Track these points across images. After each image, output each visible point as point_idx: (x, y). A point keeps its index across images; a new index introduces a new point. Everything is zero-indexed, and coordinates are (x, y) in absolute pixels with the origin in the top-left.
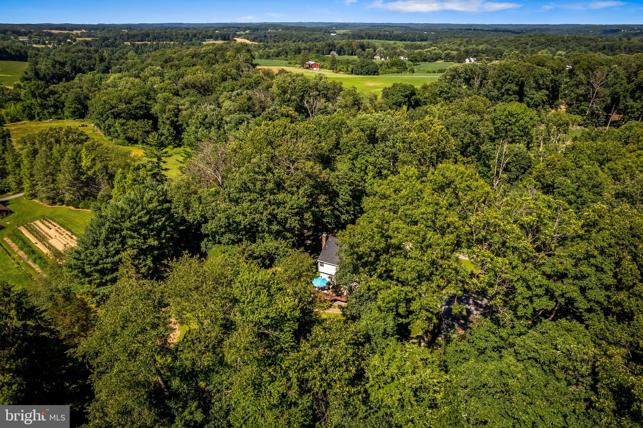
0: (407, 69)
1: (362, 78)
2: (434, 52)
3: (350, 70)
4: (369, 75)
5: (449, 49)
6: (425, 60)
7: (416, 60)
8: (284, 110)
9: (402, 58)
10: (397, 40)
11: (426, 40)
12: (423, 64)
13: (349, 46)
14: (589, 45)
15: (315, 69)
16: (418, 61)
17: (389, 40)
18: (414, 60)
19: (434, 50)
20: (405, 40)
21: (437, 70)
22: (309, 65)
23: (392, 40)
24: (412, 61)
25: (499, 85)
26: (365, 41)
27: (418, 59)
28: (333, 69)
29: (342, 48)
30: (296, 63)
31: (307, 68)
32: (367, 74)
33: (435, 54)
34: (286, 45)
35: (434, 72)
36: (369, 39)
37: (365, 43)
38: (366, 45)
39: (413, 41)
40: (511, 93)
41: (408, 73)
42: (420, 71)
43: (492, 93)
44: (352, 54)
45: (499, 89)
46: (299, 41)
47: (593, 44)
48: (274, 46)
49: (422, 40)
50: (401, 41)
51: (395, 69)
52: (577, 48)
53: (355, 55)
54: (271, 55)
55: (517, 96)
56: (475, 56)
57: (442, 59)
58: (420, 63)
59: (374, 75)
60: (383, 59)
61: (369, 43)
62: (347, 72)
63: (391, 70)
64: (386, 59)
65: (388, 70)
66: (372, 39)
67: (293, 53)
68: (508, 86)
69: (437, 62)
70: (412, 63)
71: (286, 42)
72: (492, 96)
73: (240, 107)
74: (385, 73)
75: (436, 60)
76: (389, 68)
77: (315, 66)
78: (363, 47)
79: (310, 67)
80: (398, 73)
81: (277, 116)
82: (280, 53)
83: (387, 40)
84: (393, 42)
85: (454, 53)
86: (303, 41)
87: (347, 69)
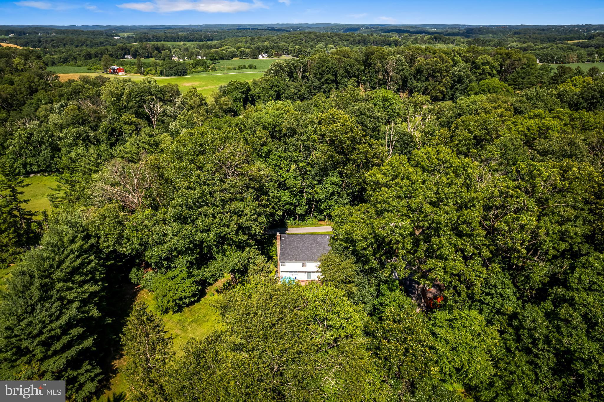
0: (208, 67)
1: (176, 79)
2: (229, 50)
3: (159, 72)
4: (179, 75)
5: (241, 47)
6: (222, 58)
7: (215, 59)
8: (126, 118)
9: (200, 57)
10: (184, 41)
11: (212, 40)
12: (221, 62)
13: (144, 49)
14: (348, 40)
15: (120, 73)
16: (217, 60)
17: (177, 41)
18: (213, 59)
19: (228, 48)
20: (192, 41)
21: (237, 68)
22: (114, 70)
23: (180, 41)
24: (211, 60)
25: (319, 76)
26: (159, 43)
27: (217, 58)
28: (141, 73)
29: (136, 51)
30: (97, 69)
31: (111, 73)
32: (177, 74)
33: (231, 52)
34: (70, 50)
35: (235, 69)
36: (157, 41)
37: (159, 45)
38: (161, 47)
39: (200, 41)
40: (329, 82)
41: (211, 72)
42: (220, 69)
43: (315, 84)
44: (148, 57)
45: (320, 79)
46: (82, 45)
47: (351, 39)
48: (55, 51)
49: (208, 40)
50: (189, 41)
51: (200, 68)
52: (340, 42)
53: (152, 57)
54: (56, 61)
55: (334, 84)
56: (265, 52)
57: (238, 56)
58: (218, 61)
59: (184, 75)
60: (181, 60)
61: (163, 45)
62: (156, 74)
63: (196, 70)
64: (184, 59)
65: (193, 70)
66: (160, 41)
67: (83, 58)
68: (327, 76)
69: (234, 59)
70: (211, 62)
71: (67, 47)
72: (315, 86)
73: (74, 119)
74: (192, 73)
75: (232, 58)
76: (194, 67)
77: (120, 70)
78: (158, 49)
79: (115, 72)
80: (204, 71)
81: (119, 125)
82: (66, 59)
83: (175, 41)
84: (182, 43)
85: (248, 50)
86: (87, 45)
87: (156, 71)
